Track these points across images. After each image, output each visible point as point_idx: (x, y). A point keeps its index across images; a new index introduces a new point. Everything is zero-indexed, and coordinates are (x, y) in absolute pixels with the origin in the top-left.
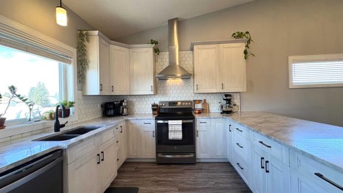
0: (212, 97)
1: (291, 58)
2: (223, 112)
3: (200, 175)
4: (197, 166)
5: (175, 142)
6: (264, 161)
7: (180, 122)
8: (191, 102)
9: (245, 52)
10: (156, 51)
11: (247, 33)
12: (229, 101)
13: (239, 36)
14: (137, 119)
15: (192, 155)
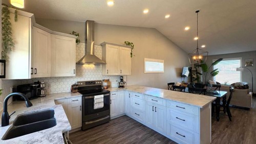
0: (113, 78)
1: (145, 59)
2: (120, 87)
3: (116, 127)
4: (111, 122)
5: (99, 110)
6: (154, 108)
7: (102, 96)
8: (101, 81)
9: (131, 54)
10: (77, 41)
11: (132, 43)
12: (122, 80)
13: (128, 44)
14: (66, 98)
15: (108, 117)
